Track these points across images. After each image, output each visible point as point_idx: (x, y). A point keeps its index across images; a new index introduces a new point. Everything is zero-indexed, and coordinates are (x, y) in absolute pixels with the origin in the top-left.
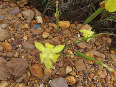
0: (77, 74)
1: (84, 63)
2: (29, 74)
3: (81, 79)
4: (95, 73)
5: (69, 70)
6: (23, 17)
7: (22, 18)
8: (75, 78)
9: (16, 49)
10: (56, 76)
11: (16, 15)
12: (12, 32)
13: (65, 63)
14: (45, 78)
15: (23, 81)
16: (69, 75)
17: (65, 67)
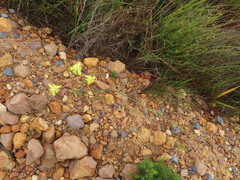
0: (93, 113)
2: (48, 110)
3: (97, 118)
4: (112, 113)
5: (86, 108)
6: (45, 52)
7: (44, 54)
9: (37, 86)
10: (74, 114)
11: (38, 49)
12: (34, 69)
13: (84, 102)
14: (64, 115)
15: (42, 117)
16: (86, 113)
17: (83, 106)
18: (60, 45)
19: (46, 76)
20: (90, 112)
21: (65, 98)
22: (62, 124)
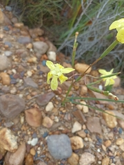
0: (87, 136)
1: (101, 124)
2: (22, 120)
3: (92, 145)
5: (77, 127)
6: (33, 48)
7: (31, 50)
8: (84, 141)
9: (15, 84)
10: (57, 132)
12: (16, 63)
13: (74, 117)
14: (43, 131)
16: (76, 134)
18: (51, 45)
19: (29, 73)
20: (83, 135)
21: (50, 107)
22: (38, 145)
